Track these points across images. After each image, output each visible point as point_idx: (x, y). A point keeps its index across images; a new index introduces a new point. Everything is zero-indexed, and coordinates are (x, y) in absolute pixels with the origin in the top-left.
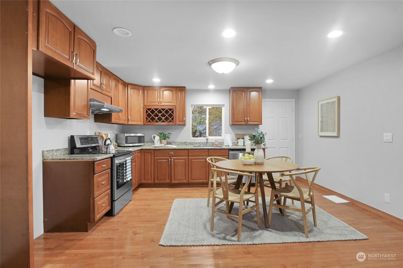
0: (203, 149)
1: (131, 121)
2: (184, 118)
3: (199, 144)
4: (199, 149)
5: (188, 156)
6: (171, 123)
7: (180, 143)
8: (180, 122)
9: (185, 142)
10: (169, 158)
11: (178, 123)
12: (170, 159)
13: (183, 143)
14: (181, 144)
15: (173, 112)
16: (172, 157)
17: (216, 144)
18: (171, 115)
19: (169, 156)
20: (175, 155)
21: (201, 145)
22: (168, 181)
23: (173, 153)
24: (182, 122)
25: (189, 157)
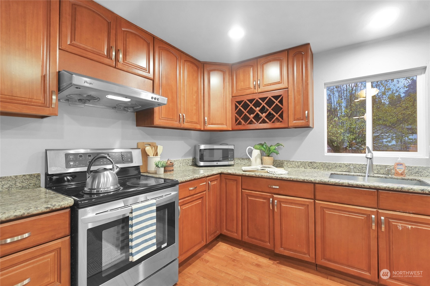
0: (357, 186)
1: (210, 124)
2: (306, 112)
3: (346, 169)
4: (346, 186)
5: (313, 197)
6: (278, 125)
7: (299, 163)
8: (298, 119)
9: (311, 162)
10: (269, 197)
11: (293, 123)
12: (271, 199)
13: (306, 164)
14: (302, 166)
15: (281, 102)
16: (275, 196)
17: (400, 172)
18: (277, 109)
19: (269, 191)
20: (281, 192)
21: (352, 170)
22: (268, 244)
23: (278, 187)
24: (303, 120)
25: (317, 201)
